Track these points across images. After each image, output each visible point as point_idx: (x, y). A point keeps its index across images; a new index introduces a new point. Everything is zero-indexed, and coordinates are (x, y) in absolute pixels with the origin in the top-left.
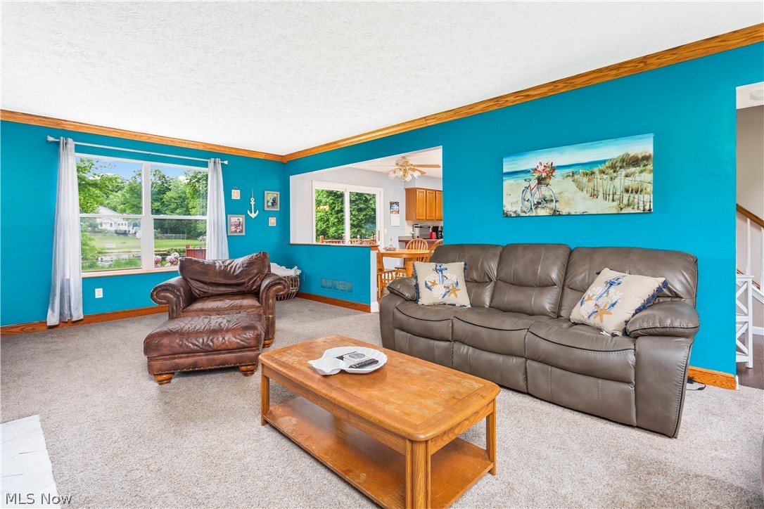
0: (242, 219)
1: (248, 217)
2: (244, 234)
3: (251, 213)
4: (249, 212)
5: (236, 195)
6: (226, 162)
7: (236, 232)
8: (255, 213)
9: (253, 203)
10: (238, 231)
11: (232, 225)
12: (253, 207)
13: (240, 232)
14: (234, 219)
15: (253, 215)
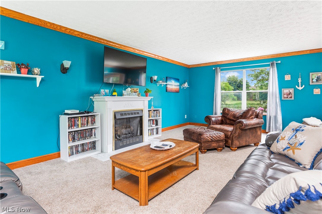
0: (292, 90)
1: (296, 90)
2: (293, 99)
3: (298, 86)
4: (297, 87)
5: (288, 78)
6: (279, 62)
7: (287, 97)
8: (302, 86)
9: (300, 81)
10: (289, 97)
11: (284, 94)
12: (300, 83)
13: (290, 98)
14: (286, 91)
15: (300, 88)
